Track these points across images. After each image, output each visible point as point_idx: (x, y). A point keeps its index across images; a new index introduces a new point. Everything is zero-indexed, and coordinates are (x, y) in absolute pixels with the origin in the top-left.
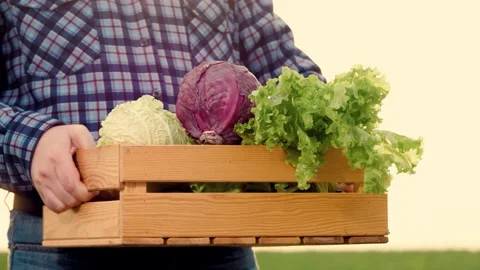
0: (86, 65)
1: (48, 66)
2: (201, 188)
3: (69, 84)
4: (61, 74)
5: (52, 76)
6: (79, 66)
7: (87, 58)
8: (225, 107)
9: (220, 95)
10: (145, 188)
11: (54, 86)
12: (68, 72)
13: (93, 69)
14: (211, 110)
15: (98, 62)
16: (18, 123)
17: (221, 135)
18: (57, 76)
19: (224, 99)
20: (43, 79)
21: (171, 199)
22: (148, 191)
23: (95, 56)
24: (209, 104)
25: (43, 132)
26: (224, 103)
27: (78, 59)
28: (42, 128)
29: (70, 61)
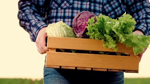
0: (67, 7)
1: (56, 5)
2: (75, 51)
3: (61, 12)
4: (59, 9)
5: (57, 9)
6: (65, 7)
7: (68, 5)
8: (83, 27)
9: (82, 23)
10: (55, 50)
11: (57, 12)
12: (62, 8)
13: (69, 8)
14: (79, 27)
15: (71, 6)
16: (37, 25)
17: (82, 35)
18: (58, 9)
19: (83, 24)
20: (54, 9)
21: (62, 54)
22: (56, 51)
23: (70, 4)
24: (79, 25)
25: (41, 29)
26: (83, 26)
27: (65, 5)
28: (41, 28)
29: (63, 5)
